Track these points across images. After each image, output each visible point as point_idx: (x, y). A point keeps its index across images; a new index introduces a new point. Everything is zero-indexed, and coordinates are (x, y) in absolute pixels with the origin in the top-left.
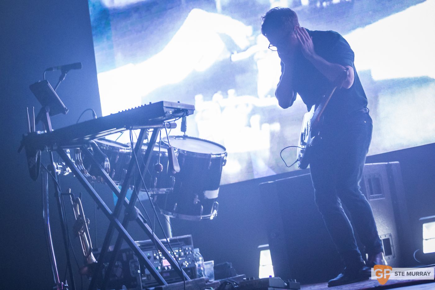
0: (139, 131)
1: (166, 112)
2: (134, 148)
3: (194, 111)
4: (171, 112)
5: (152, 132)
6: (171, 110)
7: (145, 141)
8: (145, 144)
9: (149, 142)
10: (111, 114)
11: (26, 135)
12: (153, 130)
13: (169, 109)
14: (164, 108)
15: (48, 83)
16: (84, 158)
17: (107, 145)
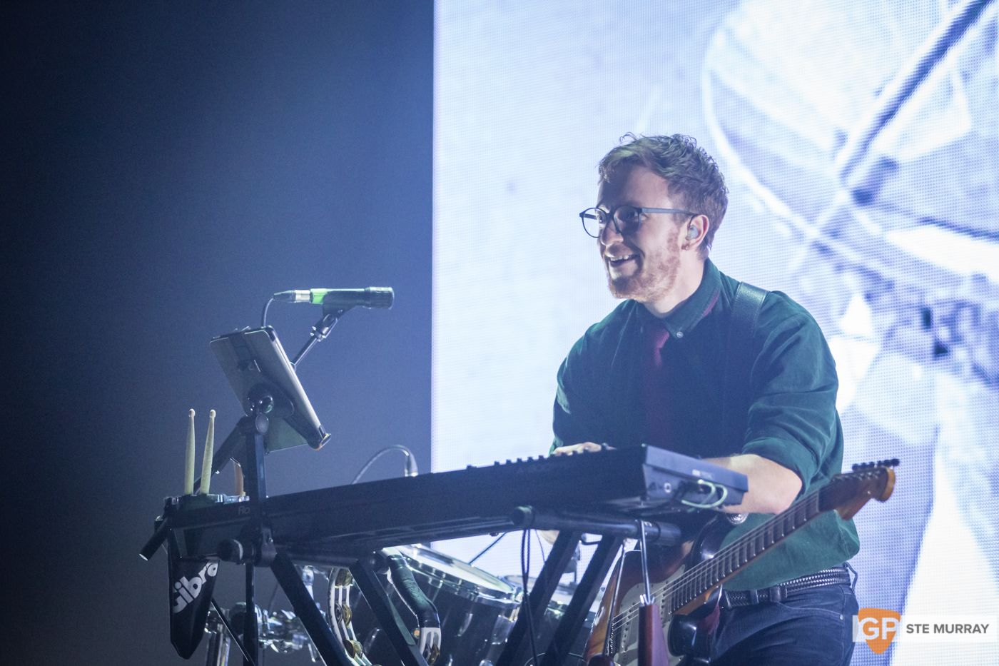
0: (553, 535)
1: (653, 485)
2: (528, 594)
3: (746, 494)
4: (668, 488)
5: (595, 547)
6: (668, 482)
7: (566, 579)
8: (564, 588)
9: (579, 581)
10: (469, 467)
11: (175, 500)
12: (598, 538)
13: (664, 477)
14: (647, 471)
15: (273, 338)
16: (357, 603)
17: (439, 573)
